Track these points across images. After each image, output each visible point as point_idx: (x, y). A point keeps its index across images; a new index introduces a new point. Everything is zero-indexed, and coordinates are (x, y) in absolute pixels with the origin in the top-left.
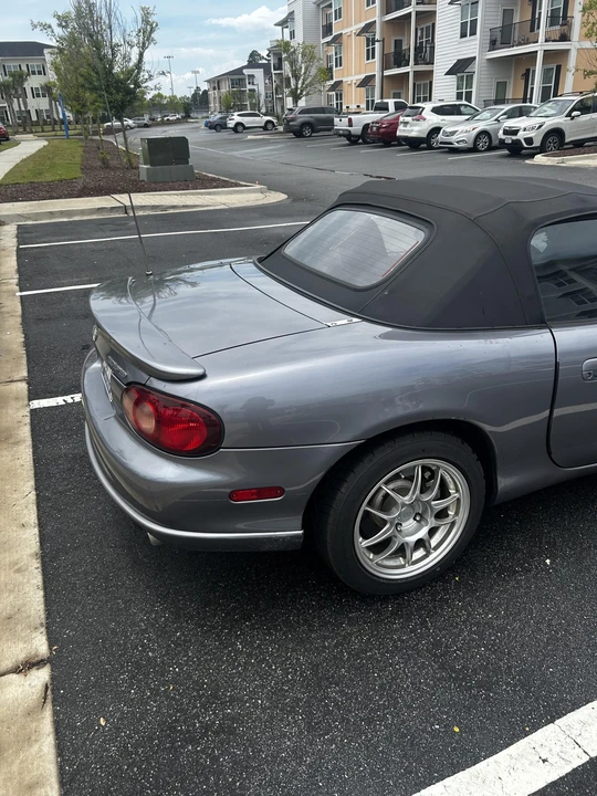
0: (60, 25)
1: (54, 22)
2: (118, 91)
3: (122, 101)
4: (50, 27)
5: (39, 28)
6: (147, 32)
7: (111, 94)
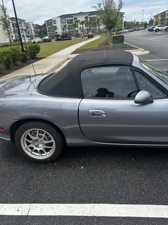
0: (99, 6)
1: (97, 6)
2: (110, 23)
3: (111, 26)
4: (96, 7)
5: (93, 7)
6: (121, 6)
7: (109, 24)
